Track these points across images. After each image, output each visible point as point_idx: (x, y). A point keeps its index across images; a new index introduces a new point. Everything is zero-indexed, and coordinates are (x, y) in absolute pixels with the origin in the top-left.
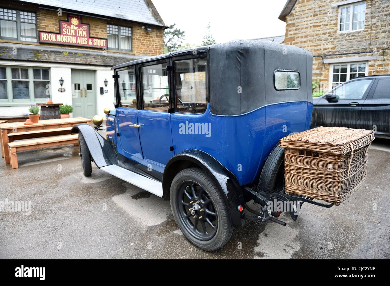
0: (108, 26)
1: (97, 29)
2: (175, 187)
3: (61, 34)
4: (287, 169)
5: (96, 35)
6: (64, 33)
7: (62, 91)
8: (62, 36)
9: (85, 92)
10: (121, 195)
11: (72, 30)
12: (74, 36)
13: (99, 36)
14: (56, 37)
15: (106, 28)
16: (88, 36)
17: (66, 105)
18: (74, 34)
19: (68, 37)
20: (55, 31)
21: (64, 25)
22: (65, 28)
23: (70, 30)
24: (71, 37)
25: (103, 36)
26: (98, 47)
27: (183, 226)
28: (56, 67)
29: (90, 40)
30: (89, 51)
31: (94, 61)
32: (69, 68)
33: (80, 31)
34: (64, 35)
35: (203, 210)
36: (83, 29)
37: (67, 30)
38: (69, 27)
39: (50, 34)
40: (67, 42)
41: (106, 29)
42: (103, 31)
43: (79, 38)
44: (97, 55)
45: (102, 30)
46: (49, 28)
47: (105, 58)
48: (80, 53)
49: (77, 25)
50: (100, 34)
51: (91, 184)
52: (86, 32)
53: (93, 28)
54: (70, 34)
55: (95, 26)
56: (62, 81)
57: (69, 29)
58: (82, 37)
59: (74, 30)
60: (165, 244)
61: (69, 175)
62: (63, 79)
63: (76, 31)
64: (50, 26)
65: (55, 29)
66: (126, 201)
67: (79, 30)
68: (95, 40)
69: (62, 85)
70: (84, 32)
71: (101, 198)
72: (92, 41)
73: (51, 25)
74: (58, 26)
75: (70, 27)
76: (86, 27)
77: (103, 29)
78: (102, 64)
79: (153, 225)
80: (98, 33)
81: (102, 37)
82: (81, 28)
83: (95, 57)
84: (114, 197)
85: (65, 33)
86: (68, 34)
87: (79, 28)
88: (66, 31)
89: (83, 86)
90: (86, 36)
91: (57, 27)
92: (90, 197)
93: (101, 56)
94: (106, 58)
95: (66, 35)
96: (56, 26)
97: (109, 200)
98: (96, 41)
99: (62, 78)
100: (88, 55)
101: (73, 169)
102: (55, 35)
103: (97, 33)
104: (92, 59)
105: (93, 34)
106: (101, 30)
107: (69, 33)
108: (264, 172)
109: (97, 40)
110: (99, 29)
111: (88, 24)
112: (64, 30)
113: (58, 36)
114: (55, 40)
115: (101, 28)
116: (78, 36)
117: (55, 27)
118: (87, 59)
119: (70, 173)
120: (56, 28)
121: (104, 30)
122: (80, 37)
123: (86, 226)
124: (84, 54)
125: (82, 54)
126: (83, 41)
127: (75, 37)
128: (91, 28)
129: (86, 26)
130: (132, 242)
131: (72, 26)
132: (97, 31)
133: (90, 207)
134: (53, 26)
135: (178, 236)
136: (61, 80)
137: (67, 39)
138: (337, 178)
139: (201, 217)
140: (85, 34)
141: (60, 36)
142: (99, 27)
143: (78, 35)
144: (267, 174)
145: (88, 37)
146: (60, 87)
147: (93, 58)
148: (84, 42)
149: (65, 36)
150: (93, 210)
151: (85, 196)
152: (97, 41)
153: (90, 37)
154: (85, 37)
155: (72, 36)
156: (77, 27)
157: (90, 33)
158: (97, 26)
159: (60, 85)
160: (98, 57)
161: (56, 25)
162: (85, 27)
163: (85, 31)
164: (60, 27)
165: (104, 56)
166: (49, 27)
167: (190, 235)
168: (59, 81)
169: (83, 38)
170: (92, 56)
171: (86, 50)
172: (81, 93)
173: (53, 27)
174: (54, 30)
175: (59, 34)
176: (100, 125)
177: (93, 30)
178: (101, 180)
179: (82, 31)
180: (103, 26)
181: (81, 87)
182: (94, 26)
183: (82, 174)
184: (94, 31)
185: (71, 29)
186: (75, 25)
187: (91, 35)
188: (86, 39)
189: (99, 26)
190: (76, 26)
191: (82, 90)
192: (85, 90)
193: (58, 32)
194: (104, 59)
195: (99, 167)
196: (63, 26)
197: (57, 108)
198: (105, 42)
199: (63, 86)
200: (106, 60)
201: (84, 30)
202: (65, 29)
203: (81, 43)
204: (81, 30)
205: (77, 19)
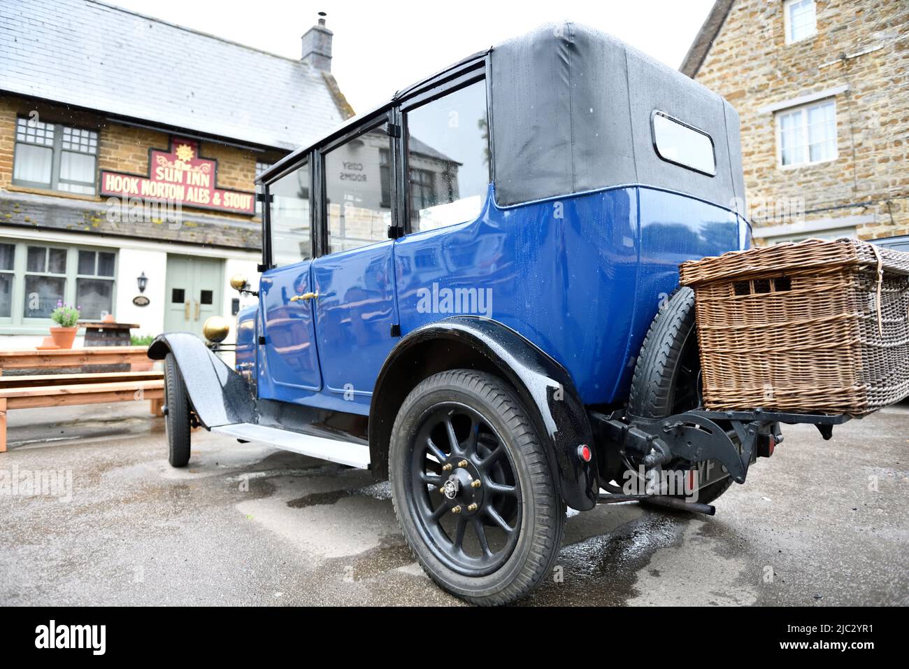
0: (259, 165)
1: (233, 171)
2: (402, 433)
3: (151, 177)
4: (705, 344)
5: (231, 184)
6: (158, 178)
7: (141, 303)
8: (153, 183)
9: (196, 309)
10: (260, 500)
11: (176, 172)
12: (181, 184)
13: (237, 187)
14: (139, 186)
15: (253, 169)
16: (213, 184)
17: (148, 337)
18: (181, 181)
19: (167, 185)
20: (138, 172)
21: (160, 159)
22: (161, 166)
23: (171, 171)
24: (173, 186)
25: (247, 186)
26: (234, 211)
27: (423, 545)
28: (133, 248)
29: (217, 195)
30: (213, 219)
31: (222, 240)
32: (162, 251)
33: (194, 175)
34: (157, 181)
35: (478, 481)
36: (201, 169)
37: (167, 170)
38: (170, 164)
39: (127, 179)
40: (163, 196)
41: (254, 172)
42: (246, 176)
43: (190, 189)
44: (231, 228)
45: (245, 173)
46: (127, 165)
47: (248, 233)
48: (192, 222)
49: (189, 160)
50: (239, 181)
51: (185, 481)
52: (208, 176)
53: (226, 169)
54: (171, 179)
55: (229, 165)
56: (143, 279)
57: (169, 168)
58: (199, 187)
59: (181, 173)
60: (371, 594)
61: (132, 464)
62: (146, 276)
63: (185, 173)
64: (129, 161)
65: (140, 167)
66: (272, 510)
67: (192, 173)
68: (227, 194)
69: (142, 289)
70: (203, 176)
71: (207, 506)
72: (222, 198)
73: (131, 159)
74: (147, 162)
75: (173, 164)
76: (209, 165)
77: (248, 171)
78: (241, 246)
79: (342, 556)
80: (237, 179)
81: (244, 189)
82: (197, 168)
83: (226, 230)
84: (243, 503)
85: (160, 176)
86: (167, 179)
87: (193, 167)
88: (163, 172)
89: (193, 296)
90: (207, 185)
91: (143, 163)
92: (179, 503)
93: (238, 229)
94: (251, 235)
95: (164, 181)
96: (141, 162)
97: (226, 509)
98: (229, 198)
99: (143, 274)
100: (208, 226)
101: (145, 454)
102: (137, 180)
103: (234, 181)
104: (217, 235)
105: (224, 183)
106: (242, 173)
107: (169, 176)
108: (644, 362)
109: (232, 194)
110: (238, 171)
111: (215, 160)
112: (158, 170)
113: (144, 182)
114: (137, 192)
115: (242, 170)
116: (190, 185)
117: (139, 164)
118: (207, 234)
119: (137, 460)
120: (142, 165)
121: (250, 174)
122: (194, 186)
123: (157, 559)
124: (199, 225)
125: (196, 225)
126: (201, 196)
127: (183, 187)
128: (221, 168)
129: (208, 163)
130: (278, 590)
131: (178, 162)
132: (233, 176)
133: (175, 522)
134: (134, 160)
135: (411, 578)
136: (143, 277)
137: (164, 191)
138: (849, 334)
139: (473, 505)
140: (206, 180)
141: (148, 182)
142: (238, 167)
143: (189, 182)
144: (651, 366)
145: (213, 188)
146: (138, 293)
147: (220, 234)
148: (203, 198)
149: (160, 184)
150: (182, 526)
151: (166, 501)
152: (231, 199)
153: (217, 188)
154: (204, 187)
155: (177, 183)
156: (189, 166)
157: (216, 180)
158: (235, 164)
159: (139, 290)
160: (231, 231)
161: (141, 158)
162: (207, 166)
163: (206, 174)
164: (149, 164)
165: (246, 230)
166: (126, 163)
167: (441, 567)
168: (137, 280)
169: (201, 190)
170: (218, 229)
171: (206, 215)
172: (186, 311)
173: (134, 162)
174: (135, 170)
175: (148, 178)
176: (220, 341)
177: (224, 172)
178: (211, 474)
179: (199, 174)
180: (249, 166)
181: (187, 297)
182: (227, 165)
183: (166, 463)
184: (227, 175)
185: (174, 169)
186: (185, 160)
187: (220, 184)
188: (207, 192)
189: (238, 164)
190: (187, 162)
191: (188, 304)
192: (197, 305)
193: (145, 174)
194: (244, 236)
195: (209, 426)
196: (158, 161)
197: (123, 335)
198: (251, 200)
199: (145, 294)
200: (251, 238)
201: (204, 173)
202: (162, 169)
203: (196, 201)
204: (197, 173)
205: (189, 148)
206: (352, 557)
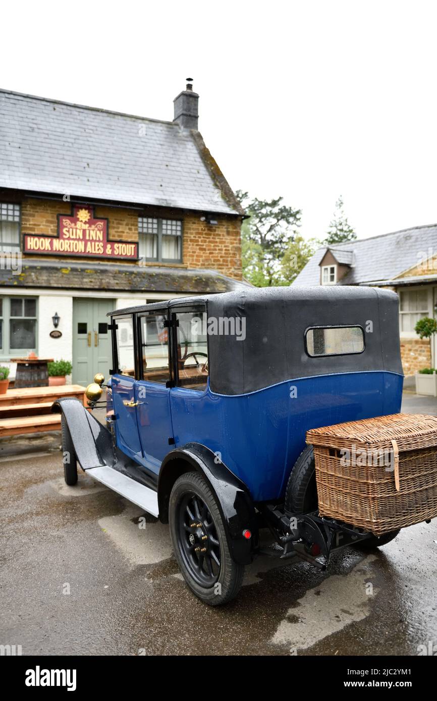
0: (140, 219)
1: (120, 226)
2: (173, 501)
3: (60, 237)
4: (318, 478)
5: (119, 236)
6: (64, 237)
7: (56, 335)
8: (62, 241)
9: (96, 338)
10: (114, 516)
11: (78, 231)
12: (81, 240)
13: (124, 239)
14: (51, 244)
15: (135, 223)
16: (106, 238)
17: (61, 362)
18: (81, 237)
19: (72, 242)
20: (50, 233)
21: (66, 222)
22: (66, 227)
23: (74, 230)
24: (76, 242)
25: (131, 237)
26: (122, 258)
27: (183, 565)
28: (49, 295)
29: (109, 246)
30: (107, 265)
31: (113, 283)
32: (69, 296)
33: (91, 232)
34: (64, 239)
35: (206, 537)
36: (96, 227)
37: (71, 230)
38: (73, 225)
39: (42, 239)
40: (69, 250)
41: (137, 225)
42: (130, 229)
43: (89, 243)
44: (120, 272)
45: (130, 227)
46: (42, 229)
47: (134, 275)
48: (91, 269)
49: (87, 221)
50: (125, 234)
51: (73, 497)
52: (102, 232)
53: (115, 225)
54: (74, 237)
55: (117, 221)
56: (56, 318)
57: (73, 229)
58: (96, 241)
59: (82, 231)
60: (154, 590)
61: (43, 481)
62: (59, 315)
63: (84, 231)
64: (43, 225)
65: (51, 229)
66: (118, 526)
67: (89, 230)
68: (116, 245)
69: (56, 325)
70: (98, 232)
71: (82, 520)
72: (113, 248)
73: (44, 223)
74: (56, 225)
75: (75, 225)
77: (132, 225)
78: (127, 289)
79: (147, 563)
80: (123, 232)
81: (130, 240)
82: (93, 227)
83: (116, 275)
84: (103, 518)
85: (66, 235)
86: (71, 237)
87: (90, 226)
88: (68, 231)
89: (93, 328)
90: (101, 239)
91: (54, 226)
92: (66, 517)
93: (126, 272)
94: (135, 277)
95: (69, 239)
96: (52, 225)
97: (92, 524)
98: (118, 248)
99: (56, 314)
100: (103, 272)
101: (52, 472)
102: (50, 240)
103: (121, 234)
104: (110, 279)
105: (114, 236)
106: (127, 227)
107: (73, 235)
109: (120, 245)
110: (124, 226)
111: (106, 219)
112: (64, 230)
113: (55, 242)
114: (50, 249)
115: (127, 225)
116: (89, 240)
117: (50, 227)
118: (101, 279)
119: (46, 478)
120: (52, 228)
121: (133, 228)
122: (93, 240)
123: (49, 558)
124: (96, 271)
125: (94, 272)
126: (97, 248)
127: (83, 242)
128: (111, 225)
129: (101, 222)
130: (107, 584)
131: (79, 223)
132: (120, 230)
133: (61, 532)
134: (47, 224)
136: (56, 316)
137: (70, 246)
138: (372, 492)
139: (203, 549)
140: (100, 235)
141: (58, 240)
142: (125, 223)
143: (87, 238)
145: (106, 241)
146: (53, 328)
147: (112, 278)
148: (98, 250)
149: (66, 241)
150: (65, 535)
151: (59, 515)
152: (120, 248)
153: (109, 241)
154: (99, 241)
155: (79, 240)
156: (87, 225)
157: (108, 235)
158: (121, 220)
159: (54, 326)
160: (120, 275)
161: (51, 222)
162: (101, 224)
163: (100, 231)
164: (58, 226)
165: (132, 273)
166: (41, 227)
167: (191, 579)
168: (51, 320)
169: (97, 243)
170: (110, 274)
171: (101, 263)
172: (89, 340)
173: (47, 226)
174: (48, 232)
175: (57, 237)
176: (96, 400)
177: (114, 228)
178: (89, 493)
179: (95, 231)
180: (132, 221)
181: (89, 329)
182: (115, 222)
183: (62, 480)
184: (116, 230)
185: (76, 229)
186: (84, 221)
187: (111, 238)
188: (101, 244)
189: (124, 220)
190: (86, 223)
191: (90, 334)
192: (96, 334)
193: (55, 234)
194: (130, 279)
195: (84, 468)
196: (65, 224)
197: (42, 368)
198: (134, 248)
199: (59, 329)
200: (135, 280)
201: (98, 230)
202: (67, 229)
203: (93, 252)
204: (93, 230)
205: (87, 211)
206: (152, 564)
